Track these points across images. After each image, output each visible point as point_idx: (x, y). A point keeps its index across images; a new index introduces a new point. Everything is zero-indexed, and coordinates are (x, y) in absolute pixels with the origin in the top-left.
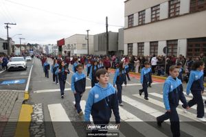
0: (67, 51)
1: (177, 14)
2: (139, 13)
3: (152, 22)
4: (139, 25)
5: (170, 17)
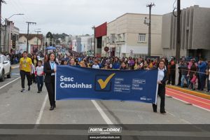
0: (111, 46)
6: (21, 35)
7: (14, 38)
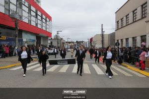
1: (137, 20)
2: (122, 19)
3: (127, 25)
4: (122, 28)
5: (134, 22)
6: (66, 42)
7: (63, 43)
